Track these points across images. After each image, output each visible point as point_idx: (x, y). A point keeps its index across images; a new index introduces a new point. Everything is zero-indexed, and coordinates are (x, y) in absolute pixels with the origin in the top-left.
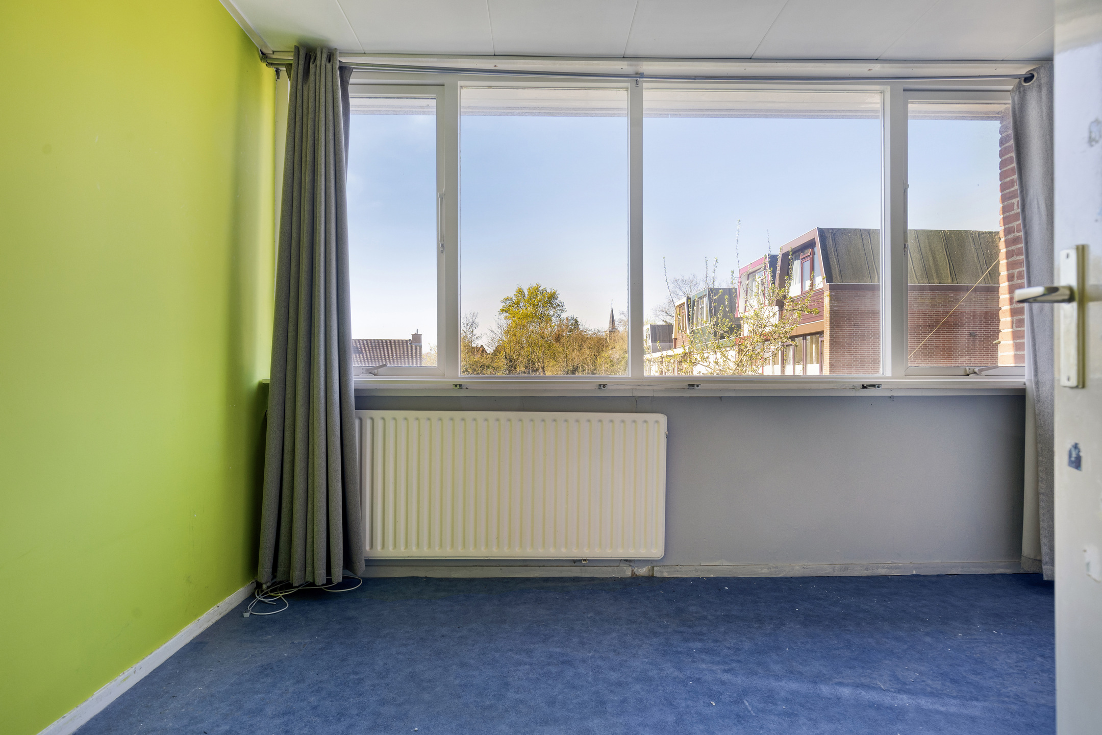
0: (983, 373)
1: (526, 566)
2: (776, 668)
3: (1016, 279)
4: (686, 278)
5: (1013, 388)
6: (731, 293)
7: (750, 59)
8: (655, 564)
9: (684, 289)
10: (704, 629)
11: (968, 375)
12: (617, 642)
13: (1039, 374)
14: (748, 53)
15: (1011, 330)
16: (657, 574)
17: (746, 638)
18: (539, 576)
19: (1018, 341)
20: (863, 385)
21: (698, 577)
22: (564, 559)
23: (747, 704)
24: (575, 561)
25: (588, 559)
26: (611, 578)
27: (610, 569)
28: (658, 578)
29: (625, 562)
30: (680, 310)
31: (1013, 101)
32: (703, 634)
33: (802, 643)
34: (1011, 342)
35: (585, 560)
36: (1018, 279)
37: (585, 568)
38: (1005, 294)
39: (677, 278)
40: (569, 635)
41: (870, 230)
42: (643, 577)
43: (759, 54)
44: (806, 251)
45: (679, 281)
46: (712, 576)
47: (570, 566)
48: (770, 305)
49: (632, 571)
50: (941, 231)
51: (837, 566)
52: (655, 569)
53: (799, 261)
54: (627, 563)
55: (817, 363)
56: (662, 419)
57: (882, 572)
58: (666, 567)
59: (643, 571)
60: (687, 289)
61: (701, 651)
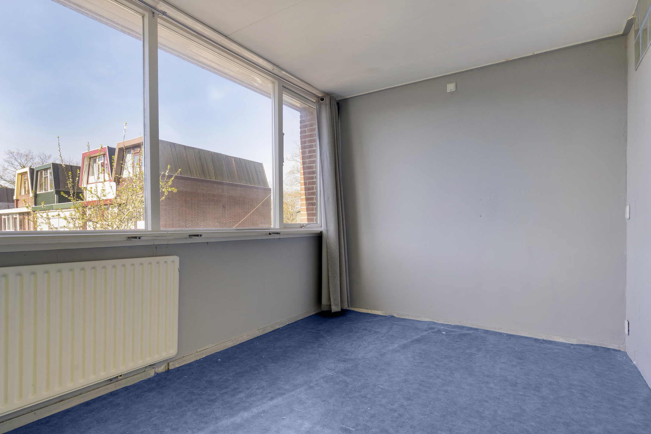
0: (307, 226)
1: (62, 401)
2: (287, 387)
3: (307, 185)
4: (22, 151)
5: (317, 233)
6: (74, 170)
7: (226, 36)
8: (169, 361)
9: (20, 161)
10: (235, 385)
11: (302, 227)
12: (196, 417)
13: (328, 227)
14: (227, 33)
15: (305, 207)
16: (171, 367)
17: (259, 380)
18: (77, 405)
19: (308, 212)
20: (270, 233)
21: (196, 360)
22: (102, 381)
23: (296, 409)
24: (111, 380)
25: (123, 374)
26: (140, 382)
27: (139, 376)
28: (174, 369)
29: (150, 366)
30: (21, 177)
31: (317, 107)
32: (238, 388)
33: (284, 371)
34: (306, 212)
35: (121, 376)
36: (308, 185)
37: (118, 382)
38: (303, 191)
39: (12, 150)
40: (159, 430)
41: (175, 143)
42: (163, 373)
43: (232, 36)
44: (136, 149)
45: (15, 154)
46: (204, 356)
47: (106, 385)
48: (110, 181)
49: (155, 371)
50: (210, 151)
51: (261, 330)
52: (170, 364)
53: (130, 154)
54: (151, 367)
55: (144, 221)
56: (176, 259)
57: (277, 327)
58: (177, 361)
59: (161, 369)
60: (23, 161)
61: (248, 396)
